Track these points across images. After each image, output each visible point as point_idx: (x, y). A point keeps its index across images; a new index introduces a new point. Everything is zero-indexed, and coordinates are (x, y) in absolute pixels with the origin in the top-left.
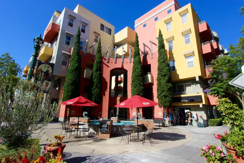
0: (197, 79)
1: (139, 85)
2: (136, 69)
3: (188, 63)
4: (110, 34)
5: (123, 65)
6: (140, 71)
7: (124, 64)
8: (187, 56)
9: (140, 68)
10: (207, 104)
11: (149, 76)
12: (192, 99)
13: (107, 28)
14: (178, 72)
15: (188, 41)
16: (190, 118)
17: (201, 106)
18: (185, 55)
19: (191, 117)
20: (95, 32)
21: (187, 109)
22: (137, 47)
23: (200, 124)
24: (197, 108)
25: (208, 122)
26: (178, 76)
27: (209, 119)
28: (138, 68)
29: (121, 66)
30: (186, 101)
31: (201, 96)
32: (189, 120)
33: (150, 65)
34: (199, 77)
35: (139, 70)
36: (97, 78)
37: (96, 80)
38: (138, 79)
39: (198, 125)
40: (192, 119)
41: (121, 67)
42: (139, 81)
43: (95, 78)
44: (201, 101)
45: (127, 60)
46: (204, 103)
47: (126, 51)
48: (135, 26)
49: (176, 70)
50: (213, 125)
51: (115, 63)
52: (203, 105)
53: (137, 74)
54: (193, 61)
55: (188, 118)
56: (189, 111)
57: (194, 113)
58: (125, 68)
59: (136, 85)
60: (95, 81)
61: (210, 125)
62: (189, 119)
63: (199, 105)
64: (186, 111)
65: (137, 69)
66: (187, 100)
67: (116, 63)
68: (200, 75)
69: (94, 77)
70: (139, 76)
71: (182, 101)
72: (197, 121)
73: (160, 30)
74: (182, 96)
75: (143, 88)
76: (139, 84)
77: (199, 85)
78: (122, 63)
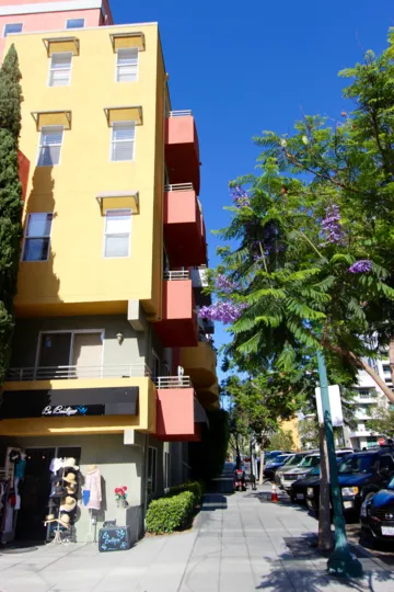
0: (133, 314)
3: (108, 236)
8: (108, 207)
10: (153, 430)
12: (96, 405)
14: (58, 268)
16: (69, 499)
17: (129, 439)
18: (101, 202)
19: (76, 496)
21: (64, 454)
23: (113, 534)
24: (110, 450)
25: (143, 516)
26: (56, 283)
27: (149, 501)
30: (69, 411)
31: (135, 391)
32: (64, 512)
34: (143, 304)
39: (101, 542)
40: (80, 504)
44: (133, 417)
46: (143, 424)
49: (52, 257)
50: (162, 530)
52: (138, 433)
54: (127, 235)
55: (59, 501)
56: (70, 462)
57: (92, 473)
61: (151, 531)
62: (62, 508)
63: (121, 435)
64: (58, 464)
66: (73, 408)
68: (148, 296)
71: (47, 410)
72: (98, 514)
74: (56, 385)
77: (132, 343)
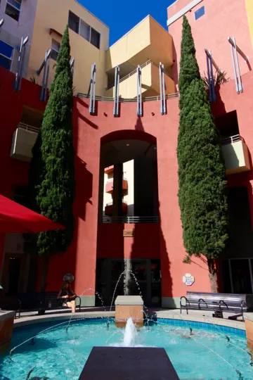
1: (210, 173)
2: (195, 118)
4: (98, 47)
5: (139, 122)
6: (211, 126)
7: (142, 119)
9: (207, 115)
13: (88, 27)
20: (51, 29)
22: (191, 56)
28: (202, 117)
29: (135, 123)
33: (234, 114)
35: (205, 122)
36: (58, 151)
37: (51, 157)
38: (206, 153)
42: (211, 158)
43: (49, 151)
45: (153, 106)
47: (149, 84)
48: (169, 22)
51: (115, 116)
53: (204, 136)
59: (200, 175)
60: (50, 161)
65: (197, 121)
67: (119, 116)
69: (47, 147)
70: (207, 141)
75: (224, 182)
76: (212, 169)
78: (139, 116)
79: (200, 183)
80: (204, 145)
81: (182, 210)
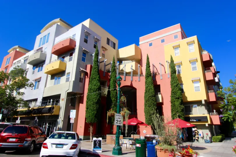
0: (203, 102)
1: (153, 105)
2: (150, 89)
3: (195, 87)
4: (115, 49)
5: (131, 83)
6: (154, 92)
7: (132, 82)
8: (194, 81)
9: (153, 88)
10: (211, 124)
11: (160, 96)
12: (200, 119)
13: (112, 42)
14: (186, 95)
15: (194, 69)
16: (197, 135)
17: (207, 125)
18: (192, 81)
19: (198, 135)
20: (102, 47)
21: (194, 127)
23: (207, 141)
24: (203, 127)
25: (212, 139)
26: (186, 98)
27: (212, 137)
28: (152, 89)
29: (130, 83)
30: (195, 121)
31: (206, 117)
32: (196, 137)
34: (205, 101)
35: (152, 91)
36: (115, 97)
37: (114, 99)
38: (152, 99)
39: (205, 142)
40: (199, 136)
41: (130, 85)
42: (153, 101)
43: (113, 97)
44: (207, 122)
45: (136, 78)
46: (209, 122)
48: (140, 43)
49: (185, 93)
50: (216, 141)
51: (124, 81)
52: (208, 124)
53: (152, 95)
54: (199, 87)
55: (195, 135)
56: (196, 129)
57: (200, 131)
58: (134, 86)
59: (150, 105)
60: (114, 100)
61: (214, 142)
62: (196, 136)
63: (205, 124)
64: (193, 129)
65: (150, 90)
66: (195, 120)
67: (125, 81)
68: (206, 99)
69: (112, 96)
70: (152, 96)
71: (191, 120)
72: (203, 138)
73: (172, 56)
74: (190, 116)
75: (156, 107)
76: (154, 104)
77: (203, 107)
78: (131, 81)
79: (151, 107)
80: (152, 97)
81: (145, 114)
